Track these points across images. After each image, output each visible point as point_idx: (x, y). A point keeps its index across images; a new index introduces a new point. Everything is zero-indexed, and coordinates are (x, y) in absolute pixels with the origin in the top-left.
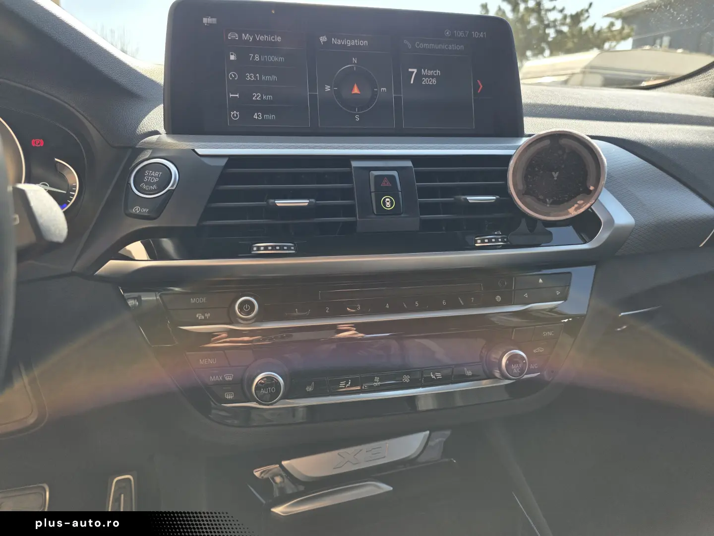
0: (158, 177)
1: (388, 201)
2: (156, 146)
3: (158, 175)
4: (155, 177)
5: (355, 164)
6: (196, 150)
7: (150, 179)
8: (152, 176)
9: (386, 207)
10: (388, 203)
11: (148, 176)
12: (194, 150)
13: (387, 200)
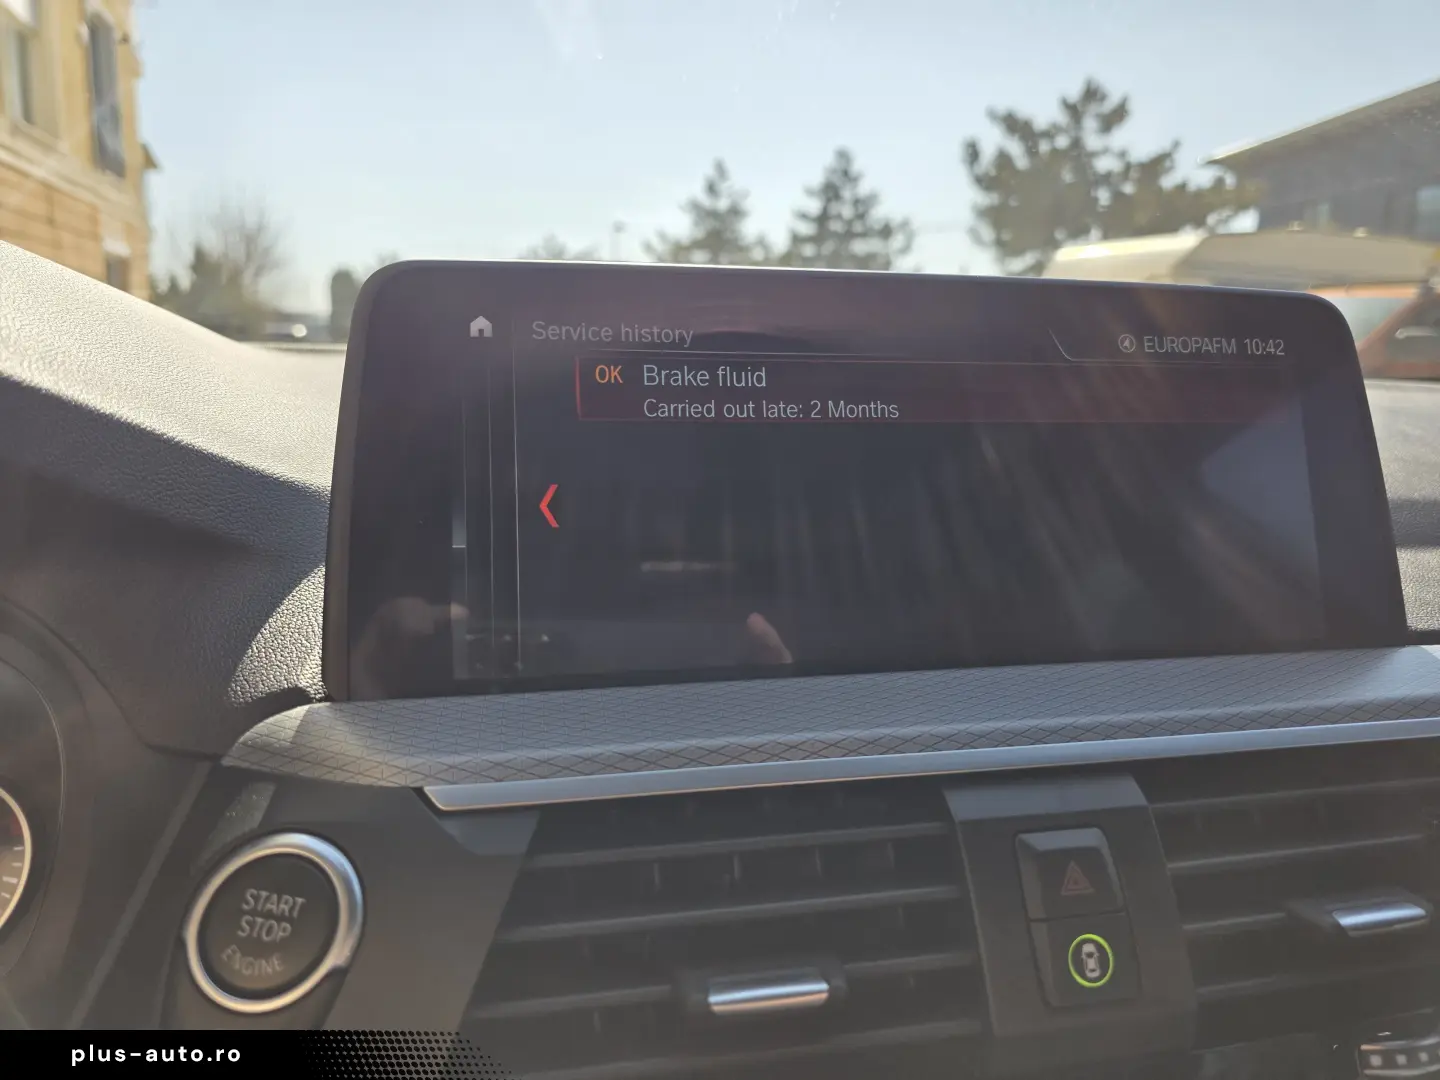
0: (290, 920)
1: (1090, 955)
2: (287, 769)
3: (291, 909)
4: (280, 918)
5: (964, 806)
6: (428, 790)
7: (262, 925)
8: (269, 915)
9: (1084, 976)
10: (1092, 963)
11: (254, 913)
12: (419, 791)
13: (1088, 948)
